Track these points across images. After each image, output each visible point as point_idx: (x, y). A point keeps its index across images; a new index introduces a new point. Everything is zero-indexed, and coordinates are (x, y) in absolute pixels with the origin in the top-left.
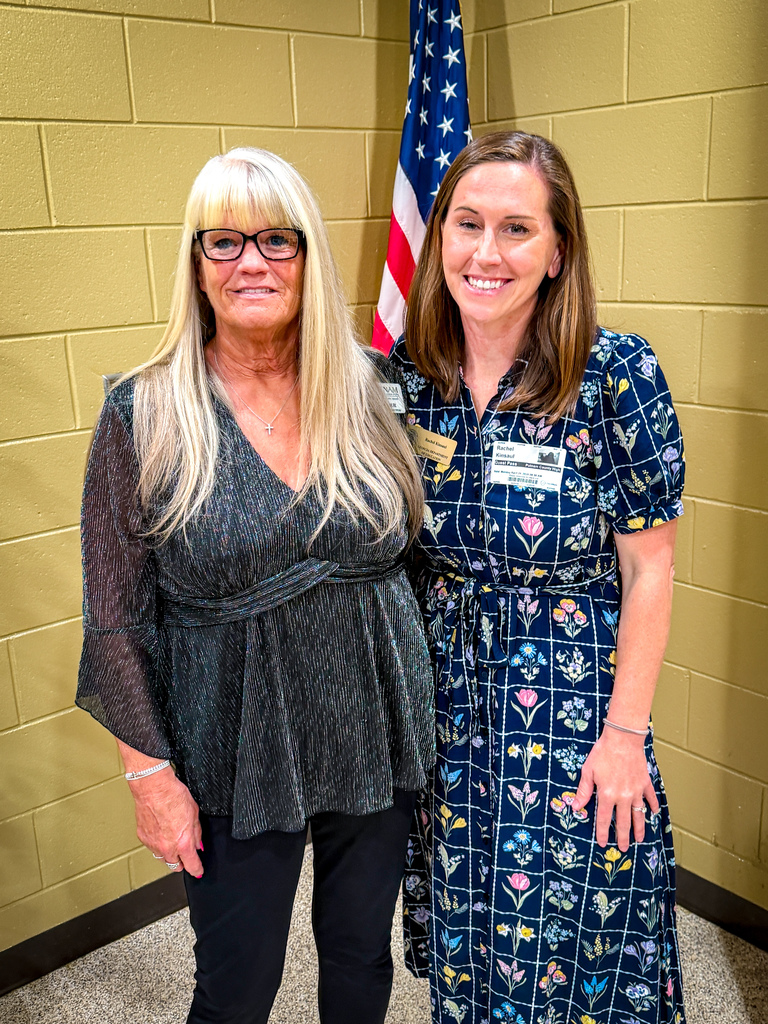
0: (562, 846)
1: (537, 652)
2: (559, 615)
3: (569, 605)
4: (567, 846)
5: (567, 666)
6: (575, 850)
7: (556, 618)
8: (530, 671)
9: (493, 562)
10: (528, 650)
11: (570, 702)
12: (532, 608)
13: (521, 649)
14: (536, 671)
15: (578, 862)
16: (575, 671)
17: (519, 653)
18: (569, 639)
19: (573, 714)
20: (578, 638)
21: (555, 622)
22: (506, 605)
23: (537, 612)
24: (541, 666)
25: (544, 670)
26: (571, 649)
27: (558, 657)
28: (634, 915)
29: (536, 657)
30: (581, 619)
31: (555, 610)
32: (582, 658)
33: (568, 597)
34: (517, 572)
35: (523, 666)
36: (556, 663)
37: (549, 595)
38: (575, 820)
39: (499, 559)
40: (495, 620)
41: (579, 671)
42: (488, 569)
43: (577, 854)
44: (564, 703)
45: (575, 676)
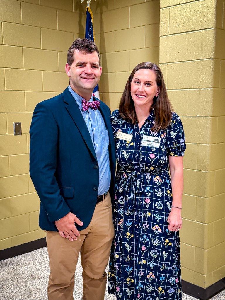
0: (155, 240)
1: (150, 189)
2: (156, 180)
3: (158, 178)
4: (156, 239)
5: (157, 193)
6: (158, 240)
7: (155, 181)
8: (149, 194)
9: (141, 166)
10: (148, 188)
11: (158, 202)
12: (149, 178)
13: (146, 188)
14: (150, 194)
15: (159, 243)
16: (159, 194)
17: (146, 189)
18: (158, 186)
19: (159, 205)
20: (160, 186)
21: (155, 182)
22: (143, 177)
23: (150, 179)
24: (151, 193)
25: (152, 193)
26: (158, 188)
27: (155, 190)
28: (172, 258)
29: (150, 190)
30: (161, 181)
31: (155, 179)
32: (161, 191)
33: (158, 176)
34: (147, 168)
35: (147, 193)
36: (155, 192)
37: (154, 175)
38: (158, 232)
39: (143, 165)
40: (140, 181)
41: (160, 194)
42: (139, 168)
43: (159, 241)
44: (157, 202)
45: (159, 195)
